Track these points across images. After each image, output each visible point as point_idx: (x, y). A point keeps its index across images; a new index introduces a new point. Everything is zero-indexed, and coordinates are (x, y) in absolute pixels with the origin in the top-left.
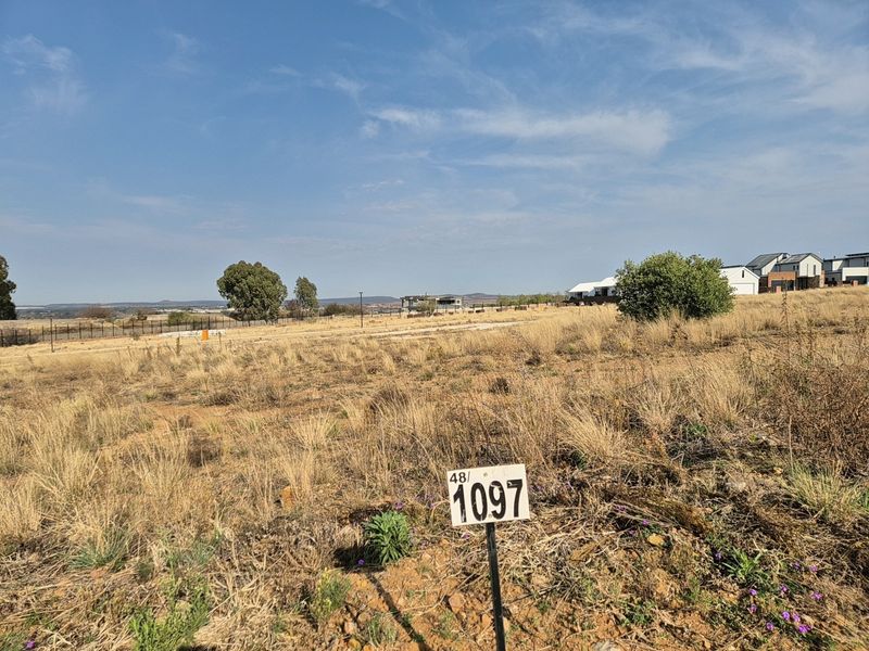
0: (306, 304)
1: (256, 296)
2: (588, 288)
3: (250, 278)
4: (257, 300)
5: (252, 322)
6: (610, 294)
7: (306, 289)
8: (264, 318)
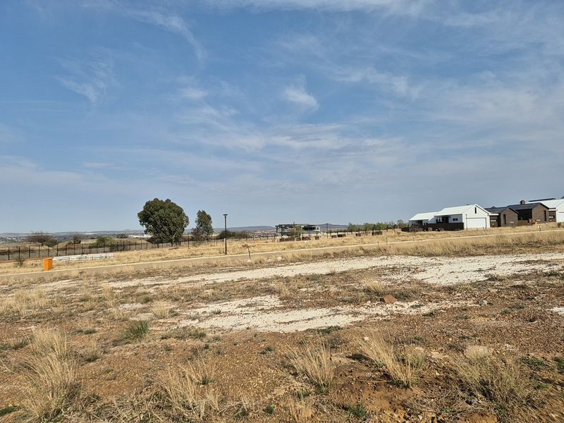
0: (204, 231)
1: (165, 225)
2: (428, 217)
3: (162, 211)
4: (165, 228)
5: (161, 244)
6: (451, 221)
7: (204, 219)
8: (171, 241)
